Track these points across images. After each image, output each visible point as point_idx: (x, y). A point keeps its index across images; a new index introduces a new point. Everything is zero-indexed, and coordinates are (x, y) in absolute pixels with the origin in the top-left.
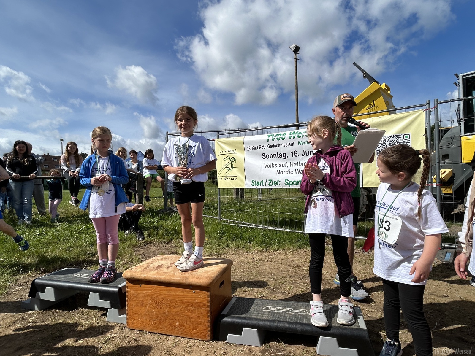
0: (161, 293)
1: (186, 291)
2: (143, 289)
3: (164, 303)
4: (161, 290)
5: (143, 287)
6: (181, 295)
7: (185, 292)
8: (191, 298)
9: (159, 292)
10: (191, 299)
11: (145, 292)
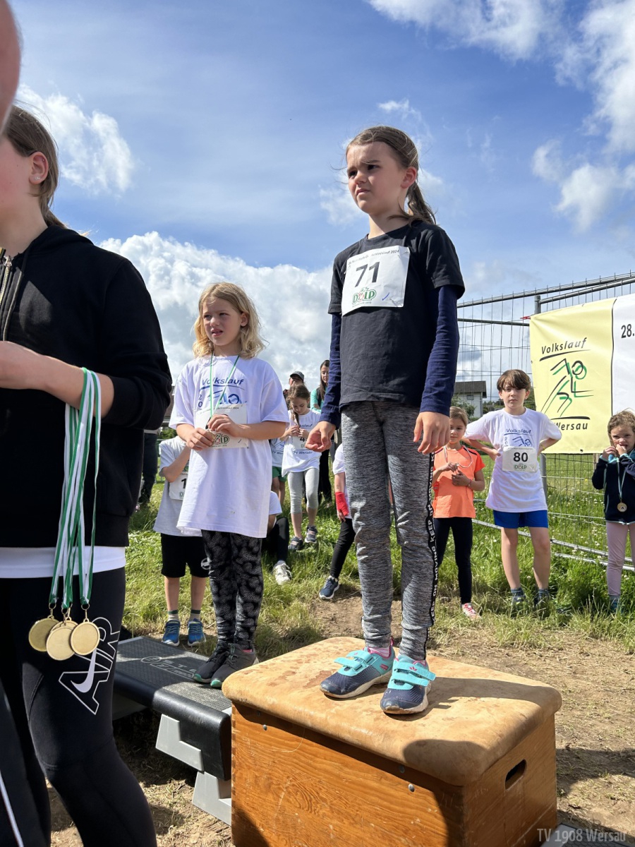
0: (318, 765)
1: (386, 778)
2: (272, 740)
3: (324, 800)
4: (316, 756)
5: (270, 733)
6: (372, 789)
7: (383, 780)
8: (403, 805)
9: (311, 759)
10: (401, 809)
11: (275, 749)
